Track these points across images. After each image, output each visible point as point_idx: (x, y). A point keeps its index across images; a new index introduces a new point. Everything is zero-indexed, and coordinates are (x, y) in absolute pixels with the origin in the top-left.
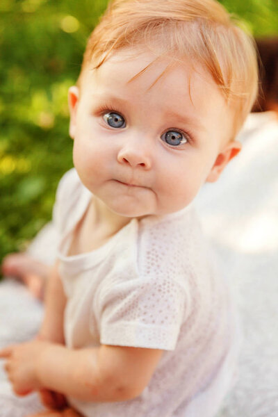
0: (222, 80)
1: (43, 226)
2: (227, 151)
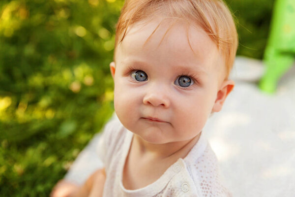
2: (224, 88)
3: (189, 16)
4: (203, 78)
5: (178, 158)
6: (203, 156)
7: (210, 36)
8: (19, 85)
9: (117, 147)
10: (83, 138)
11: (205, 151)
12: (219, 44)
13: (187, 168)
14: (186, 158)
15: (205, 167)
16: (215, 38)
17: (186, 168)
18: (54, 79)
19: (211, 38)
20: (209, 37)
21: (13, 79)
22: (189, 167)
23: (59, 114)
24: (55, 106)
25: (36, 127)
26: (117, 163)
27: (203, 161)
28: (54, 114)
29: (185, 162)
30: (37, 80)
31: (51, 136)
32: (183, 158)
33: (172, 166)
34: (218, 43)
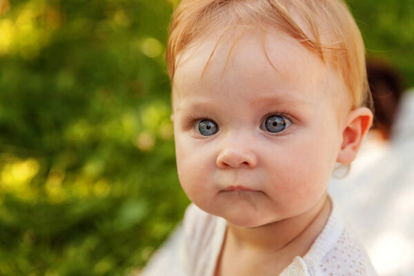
0: (304, 34)
1: (151, 255)
2: (354, 121)
3: (263, 19)
4: (302, 110)
5: (294, 257)
6: (336, 249)
7: (302, 43)
8: (49, 140)
9: (205, 242)
10: (159, 228)
11: (338, 242)
12: (324, 54)
13: (309, 271)
14: (308, 256)
15: (339, 267)
16: (313, 46)
17: (306, 272)
18: (109, 130)
19: (306, 45)
20: (301, 45)
21: (38, 130)
22: (311, 269)
23: (118, 188)
24: (110, 174)
25: (79, 210)
26: (205, 266)
27: (334, 257)
28: (109, 189)
29: (305, 261)
30: (79, 131)
31: (105, 227)
32: (302, 255)
33: (285, 270)
34: (321, 52)
